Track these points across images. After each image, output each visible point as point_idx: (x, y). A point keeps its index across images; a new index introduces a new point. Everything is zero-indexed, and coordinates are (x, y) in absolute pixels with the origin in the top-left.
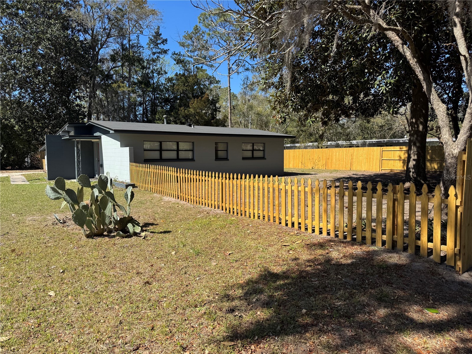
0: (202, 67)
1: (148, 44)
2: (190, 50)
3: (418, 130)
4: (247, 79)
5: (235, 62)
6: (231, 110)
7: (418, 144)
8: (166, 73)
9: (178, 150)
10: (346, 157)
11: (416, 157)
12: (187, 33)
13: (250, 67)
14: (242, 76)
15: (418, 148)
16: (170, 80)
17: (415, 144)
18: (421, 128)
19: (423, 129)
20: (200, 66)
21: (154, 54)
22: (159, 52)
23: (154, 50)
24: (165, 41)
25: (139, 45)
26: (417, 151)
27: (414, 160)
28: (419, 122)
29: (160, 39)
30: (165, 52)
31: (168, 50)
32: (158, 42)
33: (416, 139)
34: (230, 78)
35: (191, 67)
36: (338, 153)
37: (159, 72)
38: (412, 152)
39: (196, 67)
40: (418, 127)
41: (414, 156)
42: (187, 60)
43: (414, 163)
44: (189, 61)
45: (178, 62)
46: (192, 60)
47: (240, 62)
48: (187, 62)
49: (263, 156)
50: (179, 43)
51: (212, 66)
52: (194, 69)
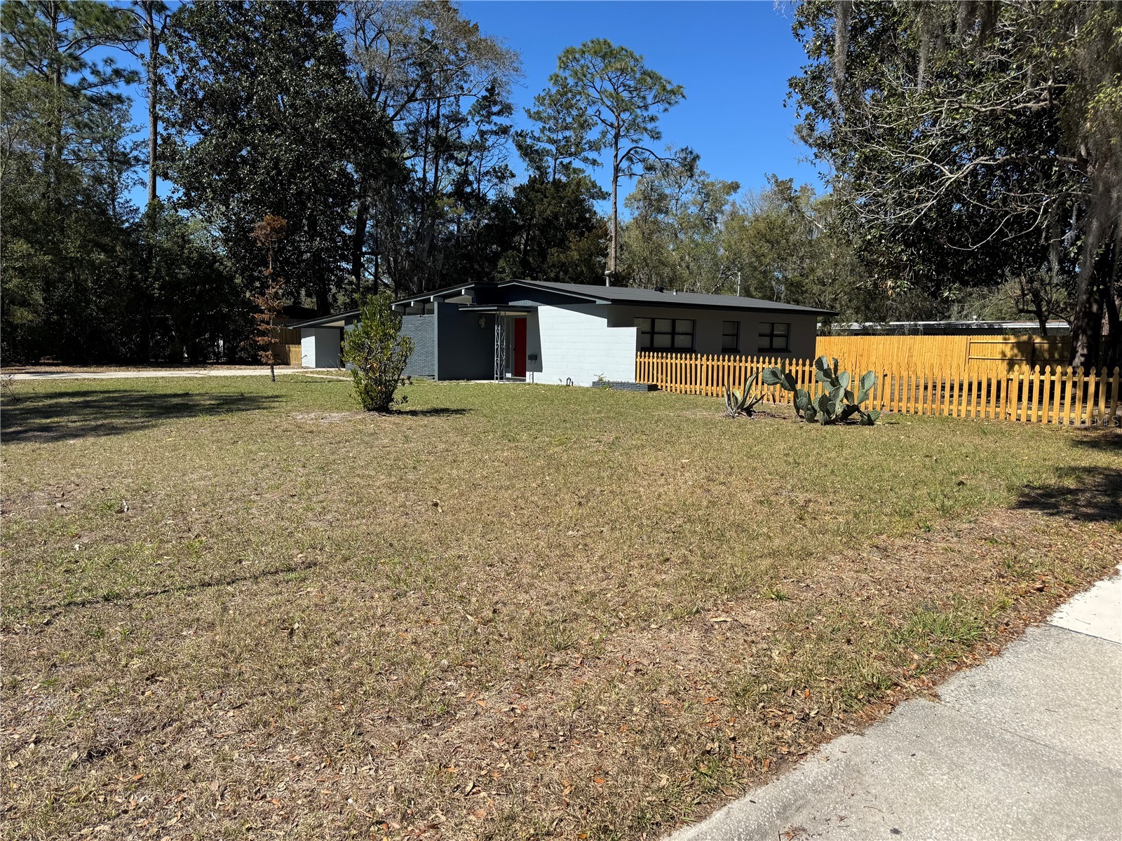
1: (471, 113)
2: (548, 128)
3: (1091, 312)
5: (629, 152)
7: (1089, 333)
8: (513, 176)
9: (673, 334)
10: (898, 352)
11: (1085, 351)
12: (547, 93)
13: (658, 164)
15: (1088, 337)
16: (522, 190)
17: (1084, 332)
18: (1095, 308)
19: (1098, 310)
20: (568, 160)
21: (483, 133)
22: (494, 131)
23: (483, 127)
24: (507, 109)
26: (1088, 342)
27: (1082, 355)
28: (1092, 300)
29: (496, 105)
30: (504, 131)
31: (511, 126)
32: (493, 109)
33: (1087, 324)
34: (616, 186)
35: (551, 162)
36: (881, 346)
38: (1079, 344)
39: (561, 163)
40: (1091, 306)
41: (1083, 349)
42: (544, 149)
43: (1083, 359)
44: (547, 151)
45: (527, 152)
46: (553, 148)
47: (636, 152)
48: (542, 152)
49: (785, 347)
50: (528, 111)
51: (594, 162)
52: (555, 167)
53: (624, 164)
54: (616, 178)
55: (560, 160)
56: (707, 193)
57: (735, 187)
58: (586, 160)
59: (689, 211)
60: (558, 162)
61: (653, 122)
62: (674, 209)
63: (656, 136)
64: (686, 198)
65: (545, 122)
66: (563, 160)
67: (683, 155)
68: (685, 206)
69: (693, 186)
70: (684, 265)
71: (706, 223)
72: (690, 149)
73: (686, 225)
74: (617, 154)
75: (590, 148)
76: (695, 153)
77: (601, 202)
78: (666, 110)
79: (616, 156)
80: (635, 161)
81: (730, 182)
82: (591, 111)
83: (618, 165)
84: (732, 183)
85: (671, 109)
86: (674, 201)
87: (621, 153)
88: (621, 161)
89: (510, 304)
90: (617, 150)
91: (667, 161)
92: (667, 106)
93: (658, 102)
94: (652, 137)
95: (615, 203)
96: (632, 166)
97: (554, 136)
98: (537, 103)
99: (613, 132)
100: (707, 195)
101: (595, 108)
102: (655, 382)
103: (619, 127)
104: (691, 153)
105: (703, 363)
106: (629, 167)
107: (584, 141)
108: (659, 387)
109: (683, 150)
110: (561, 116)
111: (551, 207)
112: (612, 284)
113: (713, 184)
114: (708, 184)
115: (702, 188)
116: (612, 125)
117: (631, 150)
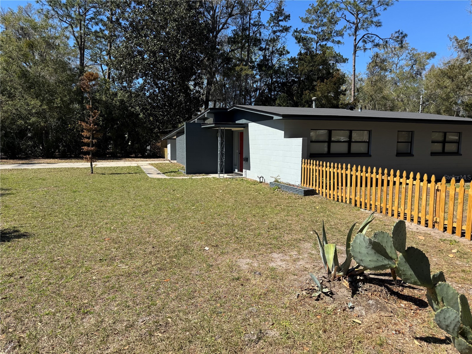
0: (326, 44)
1: (268, 22)
2: (313, 26)
4: (377, 57)
5: (363, 37)
6: (354, 93)
8: (288, 53)
9: (350, 142)
12: (312, 7)
13: (381, 42)
14: (371, 53)
16: (292, 60)
20: (324, 43)
21: (274, 32)
22: (281, 30)
23: (275, 29)
24: (288, 17)
25: (260, 23)
29: (281, 16)
30: (286, 29)
31: (290, 27)
32: (280, 18)
34: (355, 56)
35: (314, 45)
37: (281, 52)
39: (320, 45)
42: (310, 38)
44: (312, 39)
45: (300, 40)
46: (315, 37)
47: (368, 37)
48: (309, 40)
49: (456, 151)
50: (302, 19)
51: (339, 42)
52: (316, 47)
53: (361, 44)
54: (355, 52)
55: (319, 43)
56: (415, 60)
57: (433, 55)
58: (333, 41)
59: (404, 70)
60: (318, 44)
61: (376, 17)
62: (395, 69)
63: (379, 24)
64: (403, 63)
65: (311, 23)
66: (321, 43)
67: (397, 35)
68: (401, 67)
69: (407, 56)
70: (400, 100)
71: (415, 76)
72: (401, 31)
73: (403, 77)
74: (356, 39)
75: (337, 34)
76: (404, 33)
77: (343, 64)
78: (385, 9)
79: (355, 40)
80: (367, 42)
81: (430, 52)
82: (338, 15)
83: (356, 45)
84: (431, 53)
85: (389, 8)
86: (395, 65)
87: (358, 38)
88: (358, 42)
89: (237, 122)
90: (356, 36)
91: (386, 39)
92: (386, 6)
93: (381, 5)
94: (376, 25)
95: (354, 66)
96: (365, 45)
97: (316, 31)
98: (307, 14)
99: (354, 27)
100: (415, 61)
101: (341, 13)
102: (314, 188)
103: (357, 24)
104: (402, 33)
105: (352, 173)
106: (364, 46)
107: (334, 31)
108: (317, 192)
109: (396, 32)
110: (320, 19)
111: (307, 68)
112: (317, 106)
113: (419, 54)
114: (416, 55)
115: (412, 57)
116: (353, 23)
117: (364, 35)
